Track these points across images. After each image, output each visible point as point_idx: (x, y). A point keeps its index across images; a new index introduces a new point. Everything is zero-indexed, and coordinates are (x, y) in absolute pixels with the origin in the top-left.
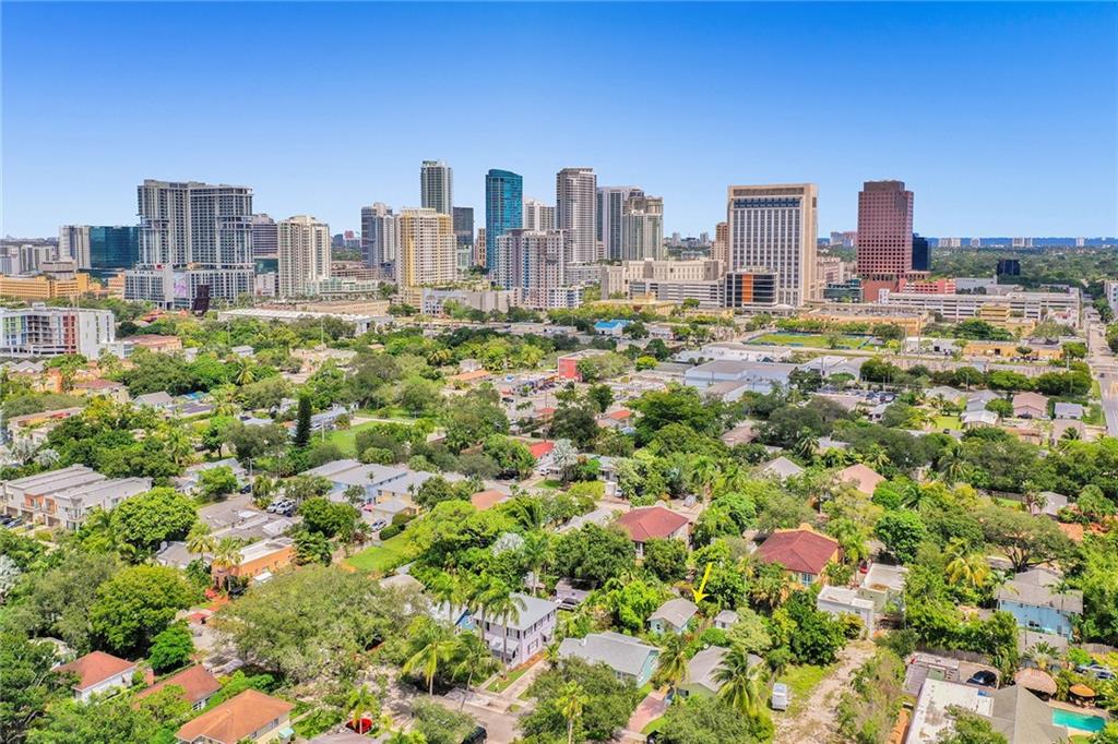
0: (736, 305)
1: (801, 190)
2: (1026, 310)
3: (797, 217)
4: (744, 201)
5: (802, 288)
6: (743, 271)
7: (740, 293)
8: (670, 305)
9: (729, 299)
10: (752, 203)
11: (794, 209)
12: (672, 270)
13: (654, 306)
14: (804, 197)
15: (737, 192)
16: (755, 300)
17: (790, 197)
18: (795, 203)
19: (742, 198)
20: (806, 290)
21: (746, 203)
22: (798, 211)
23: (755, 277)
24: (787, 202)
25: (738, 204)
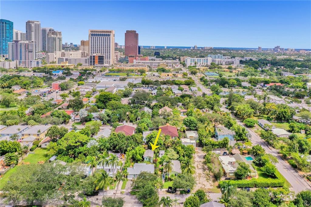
0: (93, 65)
1: (111, 32)
2: (169, 65)
3: (110, 40)
4: (94, 34)
5: (111, 59)
6: (95, 55)
7: (94, 61)
8: (73, 65)
9: (91, 63)
10: (96, 35)
11: (109, 37)
12: (71, 54)
13: (69, 66)
14: (111, 34)
15: (92, 31)
16: (99, 63)
17: (108, 33)
18: (109, 35)
19: (93, 33)
20: (112, 60)
21: (94, 35)
22: (110, 38)
23: (99, 56)
24: (107, 35)
25: (92, 35)
